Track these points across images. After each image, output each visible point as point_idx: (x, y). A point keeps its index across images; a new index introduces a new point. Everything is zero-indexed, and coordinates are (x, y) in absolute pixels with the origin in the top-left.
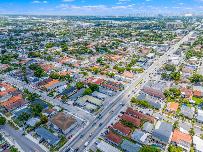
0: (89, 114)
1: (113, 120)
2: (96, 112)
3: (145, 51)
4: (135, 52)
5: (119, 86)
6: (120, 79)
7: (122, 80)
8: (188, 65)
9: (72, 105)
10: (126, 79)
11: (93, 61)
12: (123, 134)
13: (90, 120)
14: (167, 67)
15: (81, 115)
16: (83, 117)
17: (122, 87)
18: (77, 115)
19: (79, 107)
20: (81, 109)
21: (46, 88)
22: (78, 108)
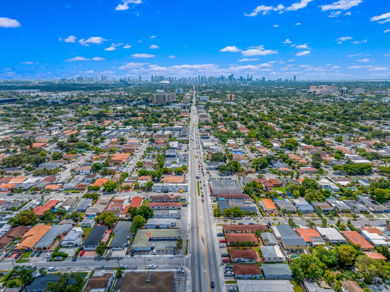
0: (174, 257)
1: (218, 250)
2: (182, 250)
3: (159, 139)
4: (141, 143)
5: (175, 200)
6: (166, 190)
7: (170, 189)
8: (233, 150)
9: (129, 256)
10: (177, 186)
11: (81, 171)
12: (250, 261)
13: (187, 265)
14: (216, 156)
15: (161, 264)
16: (170, 266)
17: (182, 200)
18: (157, 267)
19: (144, 254)
20: (153, 256)
21: (29, 248)
22: (143, 256)
